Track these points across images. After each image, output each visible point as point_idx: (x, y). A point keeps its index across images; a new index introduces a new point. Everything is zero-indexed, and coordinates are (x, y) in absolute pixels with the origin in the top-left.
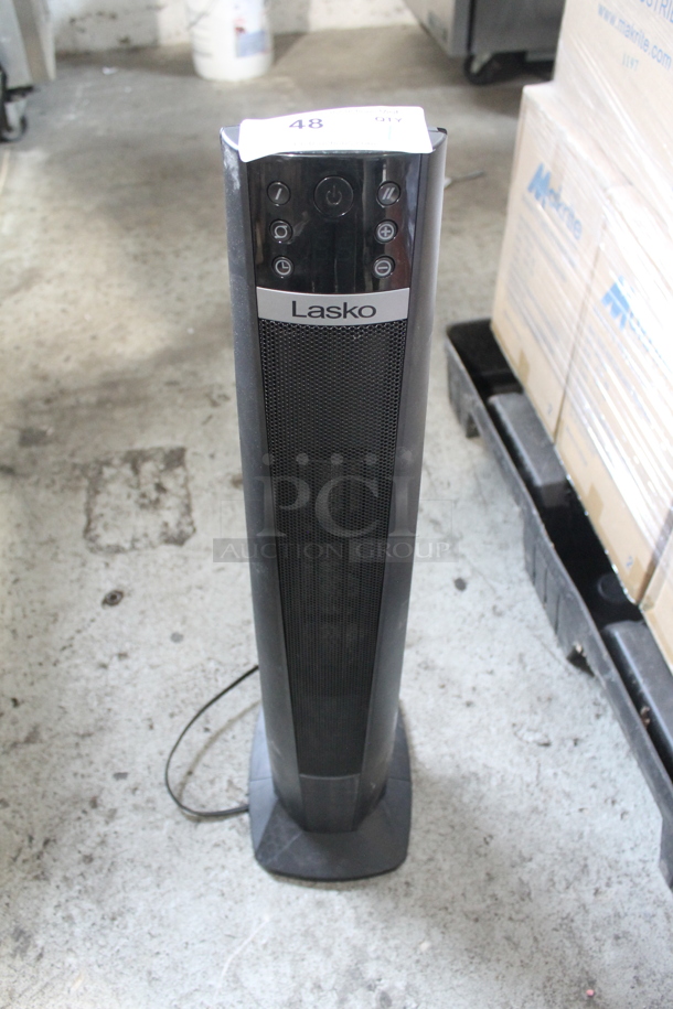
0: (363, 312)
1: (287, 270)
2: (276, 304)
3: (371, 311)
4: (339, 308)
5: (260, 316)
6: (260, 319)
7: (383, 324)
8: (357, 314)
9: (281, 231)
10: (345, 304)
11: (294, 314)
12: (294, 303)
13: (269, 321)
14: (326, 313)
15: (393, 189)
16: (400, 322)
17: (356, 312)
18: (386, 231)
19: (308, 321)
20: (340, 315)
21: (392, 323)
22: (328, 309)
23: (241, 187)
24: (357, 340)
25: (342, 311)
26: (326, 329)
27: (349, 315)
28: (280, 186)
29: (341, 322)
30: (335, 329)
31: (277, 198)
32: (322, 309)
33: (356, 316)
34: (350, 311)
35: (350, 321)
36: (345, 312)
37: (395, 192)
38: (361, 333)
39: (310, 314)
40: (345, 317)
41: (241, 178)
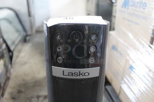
0: (86, 74)
1: (61, 61)
2: (58, 71)
3: (88, 74)
4: (78, 73)
5: (53, 75)
6: (53, 76)
7: (92, 78)
8: (83, 75)
9: (59, 49)
10: (80, 72)
11: (63, 75)
12: (63, 71)
13: (55, 76)
14: (73, 74)
15: (95, 35)
16: (97, 77)
17: (83, 74)
18: (93, 49)
19: (68, 77)
20: (78, 75)
21: (94, 78)
22: (74, 73)
23: (47, 35)
24: (83, 83)
25: (79, 74)
26: (73, 80)
27: (81, 75)
28: (59, 34)
29: (78, 77)
30: (76, 80)
31: (58, 38)
32: (72, 73)
33: (83, 76)
34: (81, 74)
35: (81, 77)
36: (80, 74)
37: (96, 36)
38: (85, 81)
39: (68, 75)
40: (80, 76)
41: (47, 32)
